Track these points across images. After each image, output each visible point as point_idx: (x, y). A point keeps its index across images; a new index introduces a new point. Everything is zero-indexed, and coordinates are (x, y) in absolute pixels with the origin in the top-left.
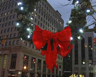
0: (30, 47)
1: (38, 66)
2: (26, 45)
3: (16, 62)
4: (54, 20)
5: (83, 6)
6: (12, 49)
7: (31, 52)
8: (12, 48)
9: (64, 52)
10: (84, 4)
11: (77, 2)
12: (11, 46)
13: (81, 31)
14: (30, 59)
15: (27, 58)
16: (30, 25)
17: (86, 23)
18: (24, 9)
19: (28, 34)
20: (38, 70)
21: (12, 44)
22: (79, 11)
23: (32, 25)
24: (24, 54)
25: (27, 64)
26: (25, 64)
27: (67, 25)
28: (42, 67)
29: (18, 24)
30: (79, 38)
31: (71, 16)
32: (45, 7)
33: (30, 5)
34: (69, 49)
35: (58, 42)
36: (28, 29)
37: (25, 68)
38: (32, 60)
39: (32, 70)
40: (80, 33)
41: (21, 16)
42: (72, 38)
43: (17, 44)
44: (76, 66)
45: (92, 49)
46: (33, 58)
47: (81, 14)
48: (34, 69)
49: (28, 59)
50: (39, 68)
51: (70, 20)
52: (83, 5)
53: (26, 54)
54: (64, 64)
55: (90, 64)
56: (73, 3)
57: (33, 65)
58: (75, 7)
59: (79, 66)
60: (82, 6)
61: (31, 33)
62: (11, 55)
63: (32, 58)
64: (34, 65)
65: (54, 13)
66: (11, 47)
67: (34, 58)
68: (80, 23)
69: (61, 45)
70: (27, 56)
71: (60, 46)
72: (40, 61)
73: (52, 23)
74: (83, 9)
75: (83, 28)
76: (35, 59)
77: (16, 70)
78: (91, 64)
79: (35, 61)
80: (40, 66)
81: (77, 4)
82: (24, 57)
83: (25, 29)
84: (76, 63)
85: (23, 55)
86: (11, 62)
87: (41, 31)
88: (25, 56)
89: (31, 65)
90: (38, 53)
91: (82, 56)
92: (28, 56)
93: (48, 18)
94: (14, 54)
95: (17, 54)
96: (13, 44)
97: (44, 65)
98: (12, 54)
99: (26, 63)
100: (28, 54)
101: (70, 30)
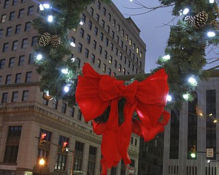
0: (56, 109)
1: (75, 158)
2: (45, 103)
3: (18, 147)
4: (120, 43)
5: (199, 21)
6: (10, 113)
7: (60, 123)
8: (10, 110)
9: (149, 129)
10: (202, 17)
11: (186, 11)
12: (8, 107)
13: (192, 81)
14: (55, 140)
15: (47, 138)
16: (69, 60)
17: (203, 62)
18: (56, 20)
19: (64, 83)
20: (74, 169)
21: (9, 101)
22: (188, 31)
23: (73, 59)
24: (39, 128)
25: (48, 152)
26: (41, 152)
27: (159, 66)
28: (85, 163)
29: (39, 57)
30: (186, 97)
31: (170, 43)
32: (99, 8)
33: (69, 11)
34: (161, 121)
35: (135, 105)
36: (65, 71)
37: (42, 162)
38: (61, 143)
39: (59, 168)
40: (189, 86)
41: (47, 37)
42: (169, 98)
43: (23, 100)
44: (174, 162)
45: (215, 121)
46: (62, 139)
47: (193, 41)
48: (64, 167)
49: (49, 140)
50: (77, 163)
51: (167, 52)
52: (199, 18)
53: (46, 127)
54: (143, 155)
55: (208, 159)
56: (176, 13)
57: (62, 157)
58: (179, 23)
59: (180, 162)
60: (196, 20)
61: (72, 79)
62: (6, 129)
63: (61, 137)
64: (66, 156)
65: (121, 24)
66: (6, 108)
67: (65, 138)
68: (189, 62)
69: (142, 113)
70: (46, 132)
71: (141, 115)
72: (79, 146)
73: (115, 50)
74: (200, 27)
75: (196, 75)
76: (68, 140)
77: (17, 167)
78: (210, 159)
79: (67, 146)
80: (81, 160)
81: (185, 16)
82: (41, 135)
83: (57, 69)
84: (174, 154)
85: (38, 130)
86: (7, 146)
87: (98, 78)
88: (42, 131)
89: (57, 157)
90: (76, 126)
91: (189, 137)
92: (51, 133)
93: (105, 37)
94: (14, 127)
95: (21, 127)
96: (12, 101)
97: (90, 157)
98: (10, 127)
99: (44, 151)
100: (51, 126)
101: (166, 78)
